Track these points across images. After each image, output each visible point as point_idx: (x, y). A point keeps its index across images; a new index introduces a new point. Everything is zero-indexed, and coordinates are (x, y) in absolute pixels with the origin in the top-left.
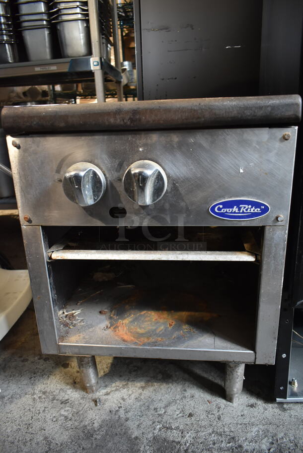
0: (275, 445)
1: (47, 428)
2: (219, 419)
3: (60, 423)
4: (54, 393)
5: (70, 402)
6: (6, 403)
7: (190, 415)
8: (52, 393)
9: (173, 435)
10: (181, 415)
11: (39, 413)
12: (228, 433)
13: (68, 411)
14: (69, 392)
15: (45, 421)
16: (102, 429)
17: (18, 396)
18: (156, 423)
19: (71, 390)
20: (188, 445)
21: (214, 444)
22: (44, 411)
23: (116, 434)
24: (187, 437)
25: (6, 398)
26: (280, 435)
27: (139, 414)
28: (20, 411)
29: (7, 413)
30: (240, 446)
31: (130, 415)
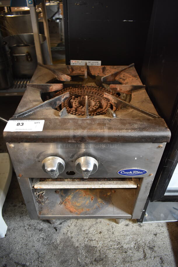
0: (137, 245)
1: (35, 245)
2: (113, 234)
3: (41, 242)
4: (35, 225)
5: (44, 230)
6: (12, 233)
7: (100, 233)
8: (33, 225)
9: (93, 244)
10: (96, 233)
11: (30, 237)
12: (117, 241)
13: (43, 235)
14: (42, 224)
15: (34, 242)
16: (61, 244)
17: (17, 228)
18: (86, 238)
19: (43, 223)
20: (100, 248)
21: (111, 246)
22: (32, 236)
23: (68, 246)
24: (100, 244)
25: (11, 230)
26: (139, 240)
27: (77, 234)
28: (20, 237)
29: (14, 239)
30: (122, 247)
31: (73, 235)
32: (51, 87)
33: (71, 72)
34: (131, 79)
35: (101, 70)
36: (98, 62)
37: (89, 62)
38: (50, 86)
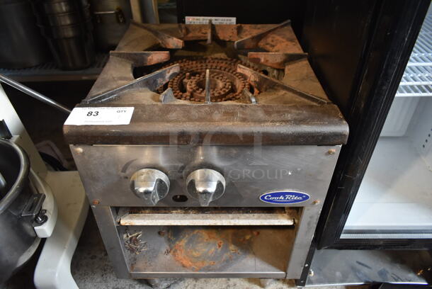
32: (150, 57)
33: (184, 35)
34: (284, 45)
35: (235, 31)
36: (230, 20)
37: (216, 20)
38: (148, 55)
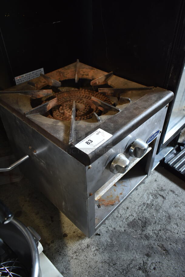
0: (153, 195)
1: (97, 260)
2: (135, 201)
3: (98, 253)
4: (79, 248)
5: (90, 244)
6: (68, 272)
7: (128, 208)
8: (78, 249)
9: (131, 219)
10: (125, 211)
11: (86, 260)
12: (141, 204)
13: (94, 247)
14: (83, 242)
15: (93, 259)
16: (113, 239)
17: (68, 265)
18: (123, 220)
19: (83, 241)
20: (137, 217)
21: (142, 210)
22: (87, 257)
23: (119, 236)
24: (135, 216)
25: (65, 271)
26: (151, 191)
27: (115, 223)
28: (78, 267)
29: (75, 274)
30: (148, 204)
31: (113, 226)
36: (41, 70)
37: (33, 73)
38: (47, 105)
